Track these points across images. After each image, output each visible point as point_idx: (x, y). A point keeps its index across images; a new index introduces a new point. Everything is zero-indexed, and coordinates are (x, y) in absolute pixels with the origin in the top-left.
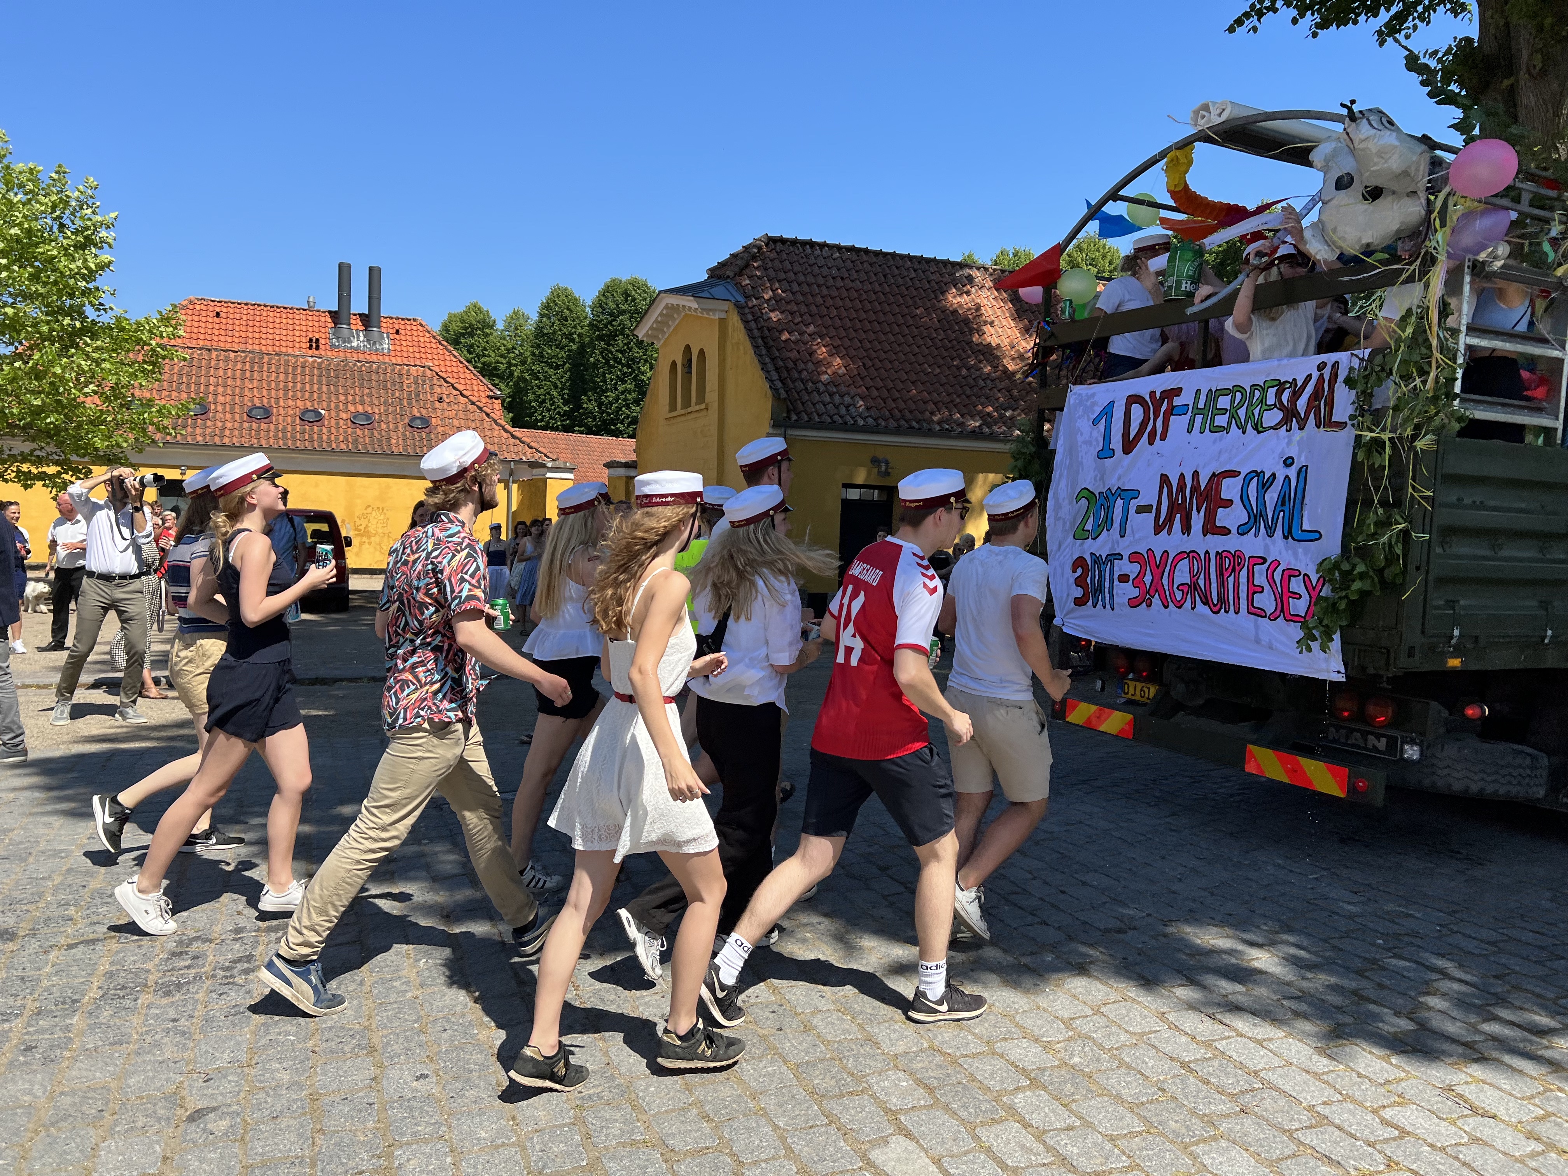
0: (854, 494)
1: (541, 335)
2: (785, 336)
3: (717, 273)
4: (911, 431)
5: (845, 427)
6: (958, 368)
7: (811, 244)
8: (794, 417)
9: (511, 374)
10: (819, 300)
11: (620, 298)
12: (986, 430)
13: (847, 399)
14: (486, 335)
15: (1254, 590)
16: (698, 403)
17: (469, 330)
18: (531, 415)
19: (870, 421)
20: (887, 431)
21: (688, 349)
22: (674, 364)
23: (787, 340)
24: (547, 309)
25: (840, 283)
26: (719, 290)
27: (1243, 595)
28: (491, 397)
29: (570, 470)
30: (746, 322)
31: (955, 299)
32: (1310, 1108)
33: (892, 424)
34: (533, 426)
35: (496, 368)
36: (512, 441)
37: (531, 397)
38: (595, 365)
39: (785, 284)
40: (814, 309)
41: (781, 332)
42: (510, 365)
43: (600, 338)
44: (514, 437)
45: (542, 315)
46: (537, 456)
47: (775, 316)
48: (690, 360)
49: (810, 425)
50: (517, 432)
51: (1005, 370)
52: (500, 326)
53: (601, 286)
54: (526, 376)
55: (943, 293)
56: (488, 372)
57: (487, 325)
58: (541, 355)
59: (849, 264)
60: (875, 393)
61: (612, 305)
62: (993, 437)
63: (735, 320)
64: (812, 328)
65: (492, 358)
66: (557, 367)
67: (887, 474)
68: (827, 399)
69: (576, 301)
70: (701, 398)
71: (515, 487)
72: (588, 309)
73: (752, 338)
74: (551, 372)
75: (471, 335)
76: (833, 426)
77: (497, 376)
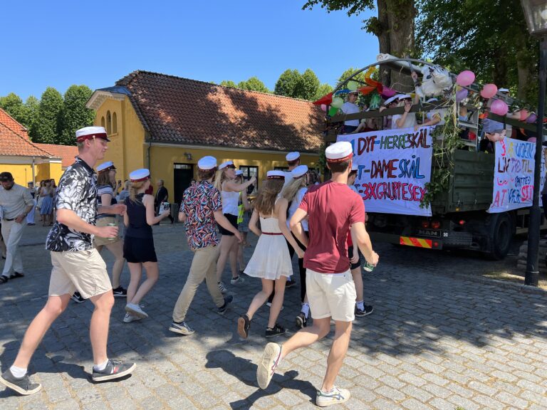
0: (178, 167)
1: (43, 107)
2: (148, 108)
3: (120, 84)
4: (199, 144)
5: (174, 142)
6: (214, 121)
7: (156, 74)
8: (154, 138)
9: (31, 121)
10: (160, 95)
11: (77, 93)
12: (225, 143)
13: (174, 132)
14: (18, 106)
15: (404, 193)
16: (114, 132)
17: (11, 104)
18: (40, 138)
19: (183, 140)
20: (189, 144)
21: (109, 112)
22: (103, 118)
23: (149, 110)
24: (45, 96)
25: (168, 89)
26: (121, 90)
27: (401, 194)
28: (23, 131)
29: (60, 159)
30: (132, 102)
31: (211, 97)
32: (377, 380)
33: (191, 141)
34: (41, 142)
35: (23, 119)
36: (34, 148)
37: (40, 131)
38: (67, 119)
39: (147, 89)
40: (159, 99)
41: (146, 106)
42: (29, 118)
43: (69, 108)
44: (34, 147)
45: (43, 98)
46: (45, 154)
47: (143, 100)
48: (110, 117)
49: (160, 141)
50: (36, 145)
51: (231, 122)
52: (24, 102)
53: (68, 88)
54: (37, 122)
55: (207, 94)
56: (21, 120)
57: (18, 102)
58: (43, 114)
59: (171, 83)
60: (184, 130)
61: (73, 95)
62: (228, 146)
63: (128, 101)
64: (158, 105)
65: (22, 115)
66: (51, 119)
67: (191, 159)
68: (166, 131)
69: (57, 93)
70: (115, 131)
71: (36, 167)
72: (63, 97)
73: (135, 108)
74: (48, 121)
75: (12, 105)
76: (169, 142)
77: (24, 122)
